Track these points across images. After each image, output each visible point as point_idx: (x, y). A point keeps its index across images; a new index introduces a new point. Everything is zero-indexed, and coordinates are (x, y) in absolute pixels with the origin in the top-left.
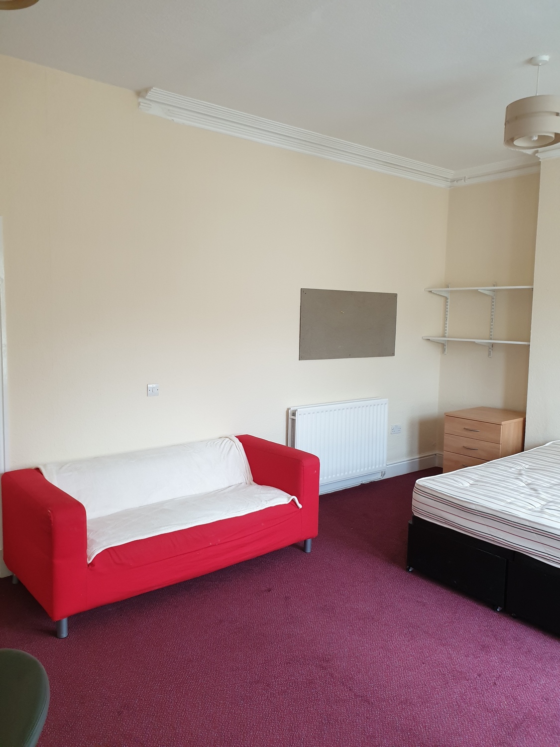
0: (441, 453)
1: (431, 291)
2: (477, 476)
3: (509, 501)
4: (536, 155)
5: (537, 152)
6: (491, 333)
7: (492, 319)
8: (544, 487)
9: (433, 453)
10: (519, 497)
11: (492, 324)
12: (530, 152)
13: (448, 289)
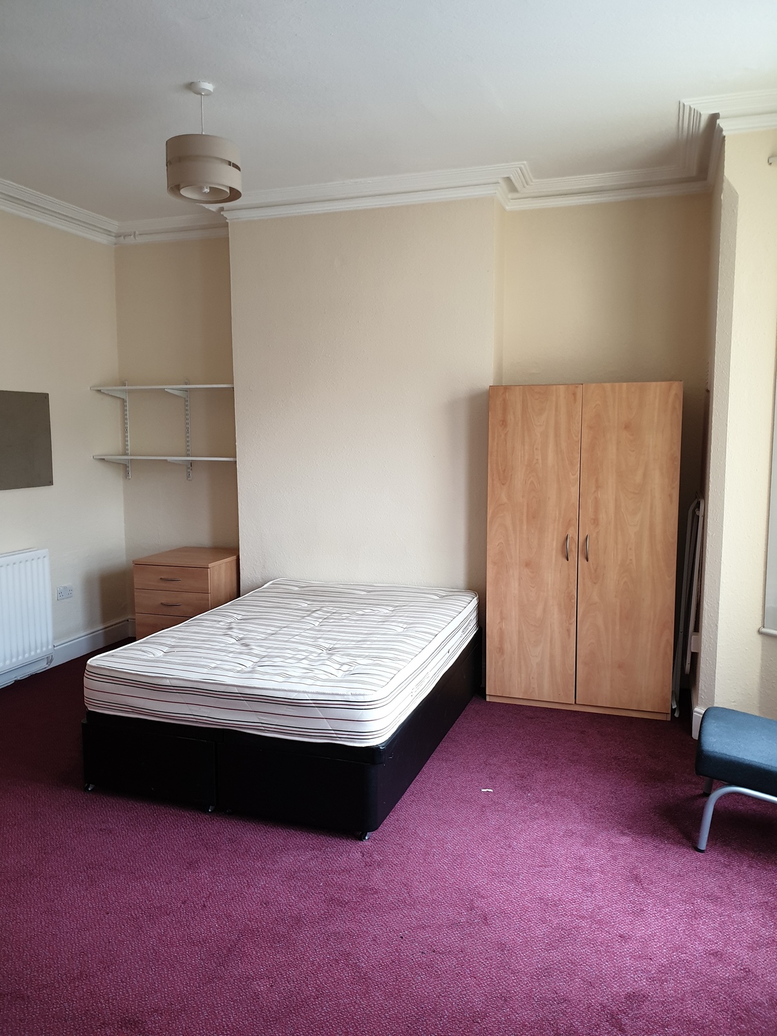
0: (133, 617)
1: (99, 391)
2: (174, 640)
3: (213, 665)
4: (222, 213)
5: (222, 209)
6: (188, 448)
7: (187, 428)
8: (258, 639)
9: (123, 619)
10: (226, 658)
11: (188, 435)
12: (214, 207)
13: (124, 388)
